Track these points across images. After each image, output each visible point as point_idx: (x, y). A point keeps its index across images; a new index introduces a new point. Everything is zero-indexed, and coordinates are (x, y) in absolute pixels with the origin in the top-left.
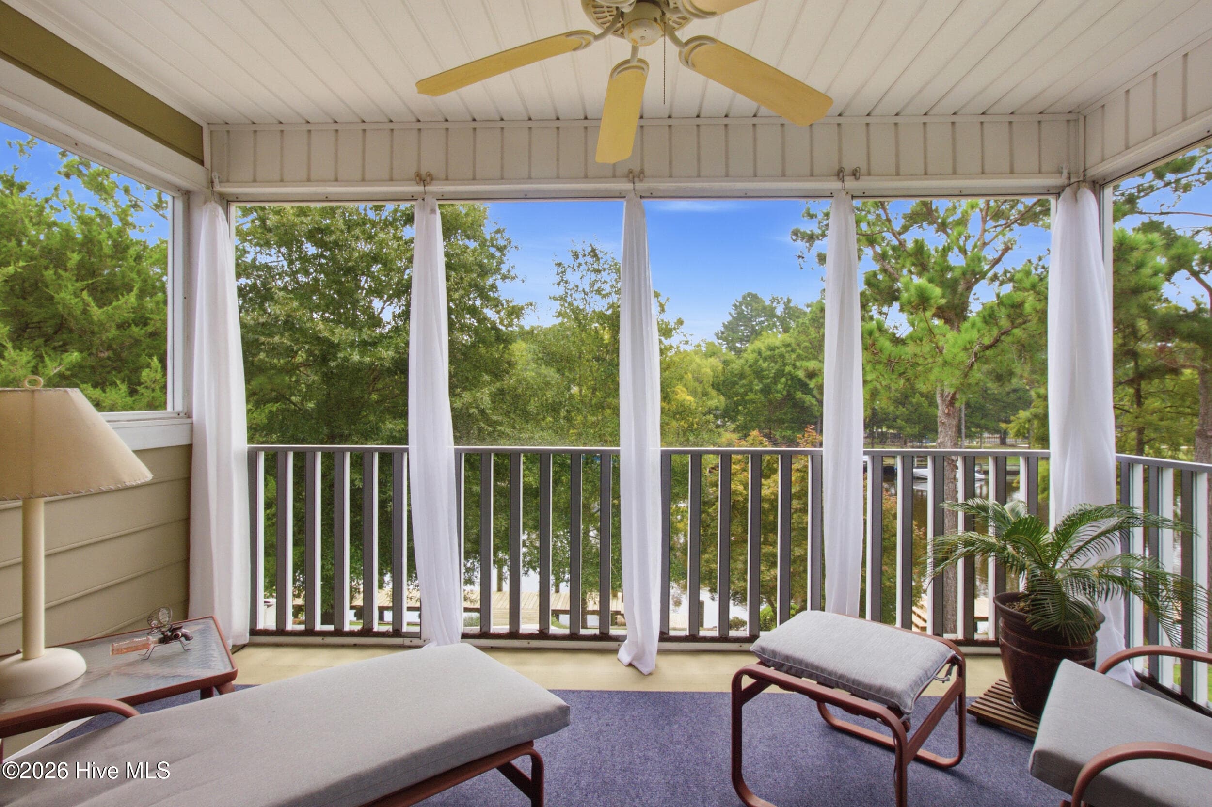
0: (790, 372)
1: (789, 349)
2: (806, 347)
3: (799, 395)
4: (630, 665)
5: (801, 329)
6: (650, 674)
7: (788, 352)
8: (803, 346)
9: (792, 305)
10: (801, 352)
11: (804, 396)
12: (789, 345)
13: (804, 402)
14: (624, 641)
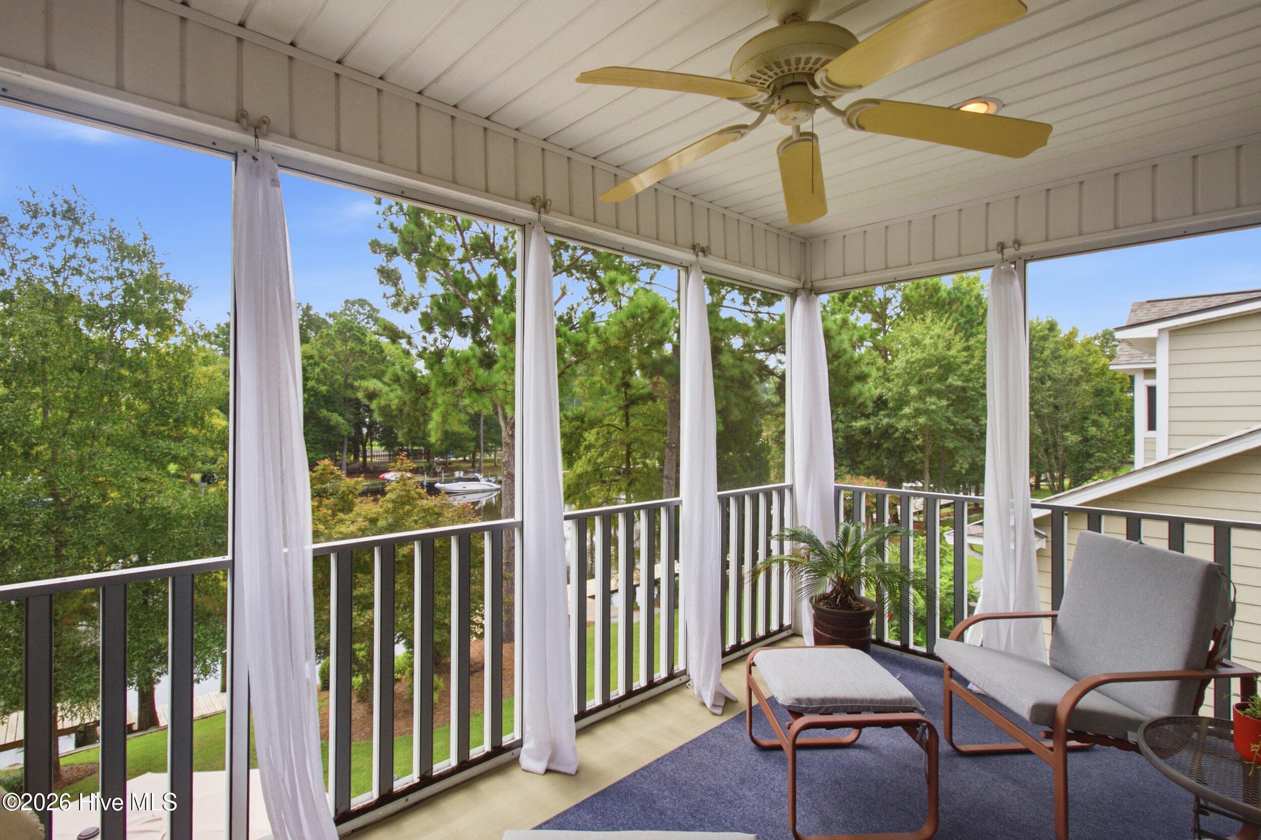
0: (313, 387)
1: (311, 361)
2: (332, 361)
3: (324, 413)
4: (548, 771)
5: (326, 341)
6: (577, 772)
7: (311, 365)
8: (328, 359)
9: (312, 312)
10: (326, 366)
11: (330, 413)
12: (311, 357)
13: (330, 420)
14: (521, 746)
